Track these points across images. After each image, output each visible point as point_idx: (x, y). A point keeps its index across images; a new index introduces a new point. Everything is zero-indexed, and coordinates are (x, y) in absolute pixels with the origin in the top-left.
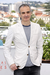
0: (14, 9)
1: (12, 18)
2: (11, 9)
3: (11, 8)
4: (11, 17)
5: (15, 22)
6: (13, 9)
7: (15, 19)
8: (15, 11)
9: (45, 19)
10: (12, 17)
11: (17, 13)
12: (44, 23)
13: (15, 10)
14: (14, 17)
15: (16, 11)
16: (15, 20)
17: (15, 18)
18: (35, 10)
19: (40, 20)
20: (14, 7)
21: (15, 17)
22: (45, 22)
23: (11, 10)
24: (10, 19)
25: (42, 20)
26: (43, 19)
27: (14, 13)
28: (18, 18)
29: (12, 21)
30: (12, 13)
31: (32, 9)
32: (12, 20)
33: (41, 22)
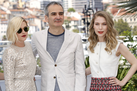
0: (72, 4)
1: (70, 22)
2: (67, 6)
3: (67, 4)
4: (67, 21)
5: (76, 28)
6: (70, 6)
7: (76, 24)
8: (74, 9)
9: (131, 20)
10: (70, 20)
11: (79, 13)
12: (128, 27)
13: (74, 7)
14: (73, 19)
15: (76, 8)
16: (75, 26)
17: (75, 21)
18: (111, 4)
19: (121, 23)
20: (73, 3)
21: (75, 19)
22: (130, 25)
23: (67, 8)
24: (66, 24)
25: (124, 21)
26: (126, 20)
27: (72, 13)
28: (81, 21)
29: (70, 27)
30: (69, 13)
31: (105, 4)
32: (70, 25)
33: (123, 26)
